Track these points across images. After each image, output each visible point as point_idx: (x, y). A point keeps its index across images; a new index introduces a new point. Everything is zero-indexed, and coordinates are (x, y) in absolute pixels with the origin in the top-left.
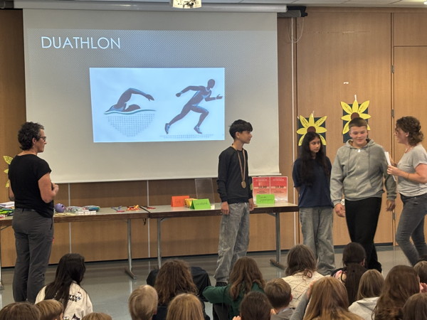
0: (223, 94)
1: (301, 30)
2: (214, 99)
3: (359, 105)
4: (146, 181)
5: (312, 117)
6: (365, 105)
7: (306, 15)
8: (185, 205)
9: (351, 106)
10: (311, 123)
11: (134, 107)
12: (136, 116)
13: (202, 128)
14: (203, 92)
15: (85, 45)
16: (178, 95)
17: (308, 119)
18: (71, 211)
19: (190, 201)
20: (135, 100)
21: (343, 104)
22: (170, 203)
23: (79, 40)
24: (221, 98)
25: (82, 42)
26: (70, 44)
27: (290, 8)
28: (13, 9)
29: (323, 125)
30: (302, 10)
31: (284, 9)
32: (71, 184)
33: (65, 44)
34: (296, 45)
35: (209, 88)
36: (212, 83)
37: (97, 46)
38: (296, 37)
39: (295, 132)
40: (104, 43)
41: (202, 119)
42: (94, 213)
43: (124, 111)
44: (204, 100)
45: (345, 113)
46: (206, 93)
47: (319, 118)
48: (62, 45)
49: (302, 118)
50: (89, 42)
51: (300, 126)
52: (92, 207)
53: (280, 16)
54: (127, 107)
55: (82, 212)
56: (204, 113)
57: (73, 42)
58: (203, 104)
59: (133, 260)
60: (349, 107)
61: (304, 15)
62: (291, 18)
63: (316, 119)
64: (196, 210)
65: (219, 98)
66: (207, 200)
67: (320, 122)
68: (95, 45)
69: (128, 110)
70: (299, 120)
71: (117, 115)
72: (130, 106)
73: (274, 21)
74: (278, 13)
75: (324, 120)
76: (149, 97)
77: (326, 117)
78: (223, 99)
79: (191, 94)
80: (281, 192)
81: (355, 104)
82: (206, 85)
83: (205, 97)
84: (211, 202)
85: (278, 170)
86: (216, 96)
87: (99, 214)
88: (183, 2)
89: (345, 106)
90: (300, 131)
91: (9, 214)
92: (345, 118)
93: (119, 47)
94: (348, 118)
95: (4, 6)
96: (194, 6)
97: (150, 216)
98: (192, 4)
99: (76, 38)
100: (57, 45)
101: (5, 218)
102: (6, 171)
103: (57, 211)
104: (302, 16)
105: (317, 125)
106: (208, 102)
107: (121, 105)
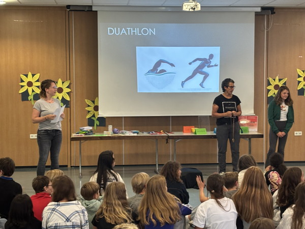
0: (218, 63)
2: (212, 66)
4: (169, 117)
5: (277, 78)
7: (274, 13)
8: (191, 132)
9: (304, 71)
10: (277, 82)
11: (163, 71)
12: (164, 76)
13: (204, 84)
14: (206, 62)
15: (134, 33)
16: (190, 64)
17: (274, 80)
18: (122, 133)
19: (194, 129)
20: (163, 66)
21: (298, 70)
22: (182, 131)
23: (130, 30)
24: (217, 65)
25: (132, 31)
26: (125, 32)
27: (263, 8)
28: (92, 11)
30: (272, 10)
31: (259, 10)
32: (124, 117)
33: (122, 32)
34: (268, 32)
35: (209, 59)
36: (211, 56)
37: (141, 33)
38: (268, 27)
39: (266, 88)
40: (145, 31)
41: (205, 79)
42: (136, 135)
43: (157, 73)
44: (206, 67)
45: (299, 76)
46: (207, 63)
47: (282, 79)
48: (120, 33)
49: (270, 79)
50: (137, 31)
51: (269, 84)
52: (135, 131)
53: (257, 14)
54: (158, 71)
55: (129, 134)
57: (127, 31)
58: (206, 69)
60: (302, 72)
61: (273, 13)
62: (264, 15)
63: (280, 80)
64: (197, 135)
66: (205, 129)
67: (283, 82)
68: (140, 33)
69: (159, 73)
70: (269, 81)
71: (152, 76)
72: (160, 70)
73: (252, 17)
74: (255, 12)
75: (285, 80)
76: (172, 65)
77: (286, 79)
78: (219, 67)
79: (198, 63)
80: (253, 126)
83: (207, 65)
84: (207, 130)
85: (253, 112)
86: (214, 65)
87: (139, 135)
88: (189, 7)
89: (300, 72)
90: (269, 88)
91: (86, 134)
92: (299, 79)
93: (154, 34)
94: (301, 79)
95: (87, 9)
96: (196, 10)
97: (169, 137)
98: (195, 8)
99: (129, 29)
100: (117, 33)
101: (83, 136)
102: (86, 109)
103: (114, 133)
104: (271, 14)
105: (280, 84)
106: (209, 68)
107: (154, 70)
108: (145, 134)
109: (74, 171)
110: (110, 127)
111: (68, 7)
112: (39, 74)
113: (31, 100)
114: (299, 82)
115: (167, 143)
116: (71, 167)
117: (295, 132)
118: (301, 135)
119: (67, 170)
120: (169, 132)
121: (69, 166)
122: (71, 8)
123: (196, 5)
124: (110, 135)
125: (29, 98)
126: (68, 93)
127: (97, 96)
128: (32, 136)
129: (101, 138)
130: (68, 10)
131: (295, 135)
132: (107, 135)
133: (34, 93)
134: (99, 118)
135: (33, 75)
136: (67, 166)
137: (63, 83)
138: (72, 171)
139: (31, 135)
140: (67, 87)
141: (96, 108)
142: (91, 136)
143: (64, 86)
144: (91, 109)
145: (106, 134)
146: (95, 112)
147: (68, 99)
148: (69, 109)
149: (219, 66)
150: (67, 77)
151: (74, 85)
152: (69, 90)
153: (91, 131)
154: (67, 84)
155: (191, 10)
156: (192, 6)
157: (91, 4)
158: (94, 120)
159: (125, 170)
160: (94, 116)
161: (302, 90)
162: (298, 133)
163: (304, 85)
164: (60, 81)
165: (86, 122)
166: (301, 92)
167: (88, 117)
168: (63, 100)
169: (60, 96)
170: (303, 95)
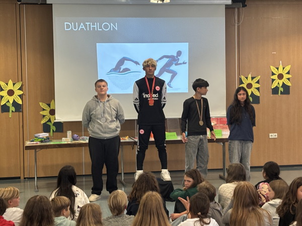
0: (187, 61)
1: (242, 17)
2: (181, 64)
3: (284, 68)
5: (250, 76)
6: (288, 68)
7: (246, 6)
9: (278, 69)
10: (249, 81)
11: (126, 70)
12: (128, 76)
14: (173, 60)
15: (94, 28)
17: (247, 78)
18: (83, 139)
20: (127, 64)
21: (272, 67)
23: (90, 25)
24: (186, 63)
25: (92, 26)
26: (84, 27)
27: (234, 1)
28: (46, 4)
29: (258, 82)
30: (243, 2)
31: (229, 2)
33: (81, 27)
34: (239, 27)
35: (177, 57)
36: (179, 53)
37: (102, 29)
38: (239, 21)
40: (106, 27)
41: (172, 78)
43: (119, 72)
44: (174, 65)
45: (273, 74)
46: (175, 60)
47: (255, 78)
48: (78, 29)
49: (243, 77)
50: (96, 26)
53: (228, 7)
54: (122, 70)
56: (174, 74)
57: (86, 26)
58: (173, 67)
59: (124, 173)
60: (276, 70)
62: (235, 8)
63: (253, 78)
65: (184, 63)
66: (175, 133)
67: (256, 80)
69: (122, 72)
70: (241, 79)
71: (115, 75)
72: (124, 69)
73: (223, 10)
74: (226, 5)
75: (258, 78)
76: (137, 63)
77: (259, 77)
79: (165, 60)
80: (226, 128)
81: (281, 68)
82: (175, 55)
83: (174, 63)
84: (178, 135)
86: (182, 62)
89: (273, 69)
91: (42, 142)
92: (273, 77)
93: (116, 29)
94: (275, 77)
96: (165, 1)
99: (88, 23)
100: (75, 28)
101: (39, 144)
102: (41, 113)
103: (74, 139)
104: (243, 7)
105: (253, 82)
106: (177, 66)
107: (117, 69)
109: (28, 183)
110: (69, 133)
114: (273, 80)
115: (132, 149)
116: (25, 178)
117: (270, 134)
118: (277, 137)
119: (20, 182)
120: (134, 138)
121: (22, 178)
122: (22, 1)
124: (70, 143)
126: (20, 96)
127: (54, 98)
129: (59, 146)
130: (20, 3)
131: (270, 137)
132: (66, 143)
134: (54, 123)
136: (19, 178)
137: (14, 84)
138: (26, 183)
140: (20, 89)
141: (52, 112)
142: (48, 144)
143: (16, 89)
144: (47, 113)
145: (64, 141)
146: (51, 117)
147: (20, 102)
148: (21, 113)
149: (188, 63)
150: (19, 77)
151: (26, 87)
152: (21, 92)
153: (48, 138)
154: (18, 85)
155: (160, 2)
158: (50, 126)
159: (86, 181)
160: (49, 120)
161: (277, 88)
162: (273, 135)
163: (278, 83)
164: (11, 83)
165: (41, 128)
166: (275, 91)
167: (43, 122)
168: (15, 103)
169: (11, 99)
170: (278, 94)
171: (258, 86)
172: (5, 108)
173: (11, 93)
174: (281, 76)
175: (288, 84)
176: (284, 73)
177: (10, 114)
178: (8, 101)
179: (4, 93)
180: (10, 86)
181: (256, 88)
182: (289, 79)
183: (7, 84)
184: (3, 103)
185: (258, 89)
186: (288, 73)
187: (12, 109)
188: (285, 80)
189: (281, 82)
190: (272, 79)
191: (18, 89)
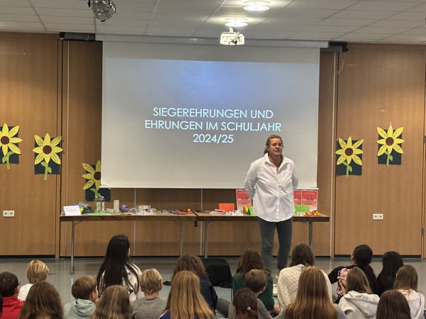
3: (394, 131)
4: (200, 189)
5: (350, 140)
6: (400, 131)
7: (347, 50)
9: (386, 131)
10: (349, 145)
17: (346, 142)
18: (133, 211)
21: (379, 129)
27: (332, 44)
28: (95, 41)
29: (360, 147)
30: (344, 46)
31: (326, 45)
32: (137, 189)
34: (338, 76)
38: (338, 68)
39: (334, 153)
42: (151, 214)
45: (380, 138)
47: (356, 141)
49: (341, 141)
53: (323, 51)
61: (345, 50)
62: (333, 53)
63: (353, 142)
67: (357, 144)
70: (338, 142)
73: (317, 55)
74: (321, 49)
75: (361, 143)
77: (363, 140)
81: (391, 129)
85: (316, 186)
87: (156, 215)
88: (229, 40)
89: (380, 131)
90: (338, 152)
92: (380, 142)
94: (383, 142)
95: (88, 38)
96: (238, 44)
97: (199, 218)
98: (236, 42)
102: (84, 176)
103: (122, 210)
104: (343, 51)
105: (354, 147)
108: (165, 213)
109: (64, 263)
110: (116, 203)
111: (62, 34)
112: (18, 127)
113: (6, 162)
114: (380, 146)
115: (196, 226)
116: (60, 257)
117: (374, 215)
118: (382, 218)
119: (54, 261)
120: (198, 211)
121: (57, 256)
122: (66, 37)
123: (239, 38)
124: (117, 214)
125: (4, 160)
126: (58, 154)
127: (100, 158)
128: (6, 213)
129: (103, 218)
130: (62, 39)
131: (374, 218)
133: (10, 153)
134: (100, 189)
135: (10, 128)
136: (54, 256)
137: (52, 139)
138: (61, 263)
139: (4, 212)
140: (58, 146)
141: (98, 176)
142: (89, 214)
143: (53, 145)
144: (90, 176)
145: (110, 212)
146: (96, 181)
147: (58, 162)
148: (58, 176)
150: (58, 131)
151: (66, 144)
152: (60, 150)
154: (57, 141)
155: (232, 44)
156: (233, 38)
157: (94, 32)
158: (94, 193)
160: (94, 186)
161: (384, 156)
162: (378, 216)
163: (387, 150)
164: (48, 137)
165: (83, 195)
166: (382, 159)
167: (86, 187)
168: (52, 163)
169: (47, 158)
170: (386, 163)
171: (360, 152)
172: (39, 169)
173: (47, 150)
174: (390, 141)
175: (400, 151)
176: (395, 136)
177: (46, 177)
178: (44, 160)
179: (39, 150)
180: (47, 142)
181: (358, 155)
182: (400, 145)
183: (43, 139)
184: (37, 162)
185: (360, 156)
186: (400, 137)
187: (48, 170)
188: (395, 146)
189: (390, 148)
190: (379, 144)
191: (57, 146)
